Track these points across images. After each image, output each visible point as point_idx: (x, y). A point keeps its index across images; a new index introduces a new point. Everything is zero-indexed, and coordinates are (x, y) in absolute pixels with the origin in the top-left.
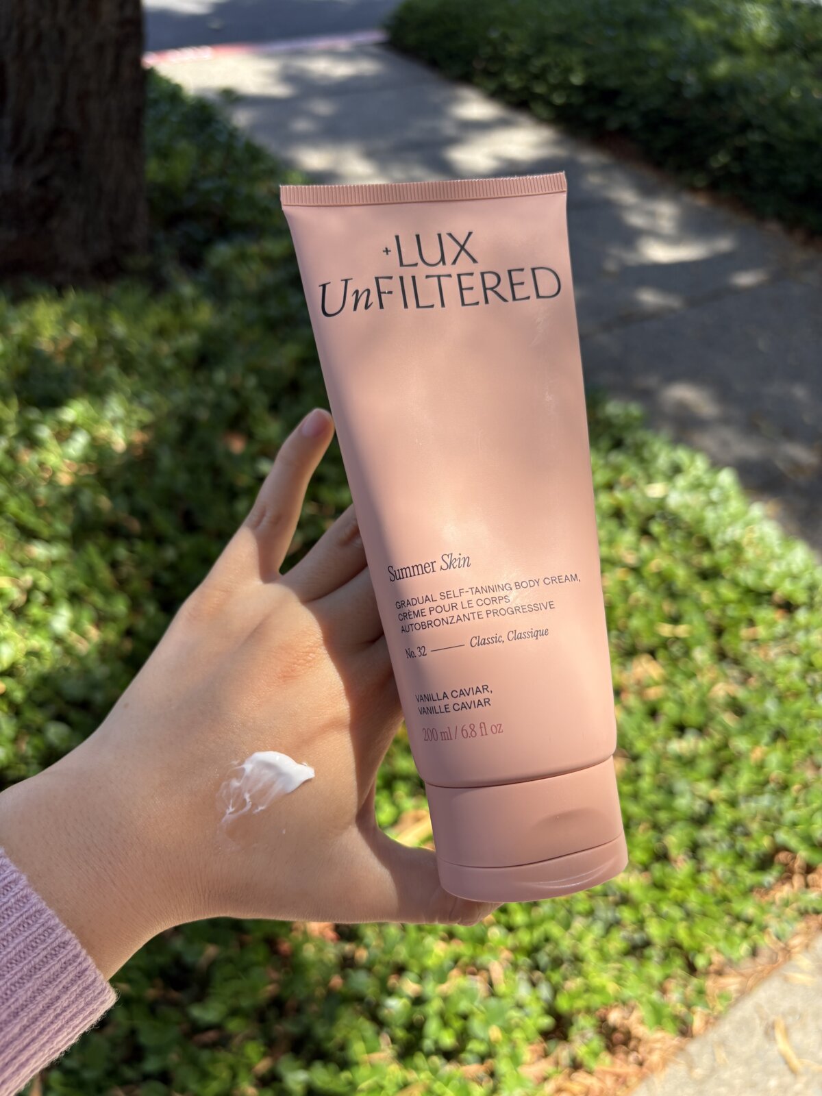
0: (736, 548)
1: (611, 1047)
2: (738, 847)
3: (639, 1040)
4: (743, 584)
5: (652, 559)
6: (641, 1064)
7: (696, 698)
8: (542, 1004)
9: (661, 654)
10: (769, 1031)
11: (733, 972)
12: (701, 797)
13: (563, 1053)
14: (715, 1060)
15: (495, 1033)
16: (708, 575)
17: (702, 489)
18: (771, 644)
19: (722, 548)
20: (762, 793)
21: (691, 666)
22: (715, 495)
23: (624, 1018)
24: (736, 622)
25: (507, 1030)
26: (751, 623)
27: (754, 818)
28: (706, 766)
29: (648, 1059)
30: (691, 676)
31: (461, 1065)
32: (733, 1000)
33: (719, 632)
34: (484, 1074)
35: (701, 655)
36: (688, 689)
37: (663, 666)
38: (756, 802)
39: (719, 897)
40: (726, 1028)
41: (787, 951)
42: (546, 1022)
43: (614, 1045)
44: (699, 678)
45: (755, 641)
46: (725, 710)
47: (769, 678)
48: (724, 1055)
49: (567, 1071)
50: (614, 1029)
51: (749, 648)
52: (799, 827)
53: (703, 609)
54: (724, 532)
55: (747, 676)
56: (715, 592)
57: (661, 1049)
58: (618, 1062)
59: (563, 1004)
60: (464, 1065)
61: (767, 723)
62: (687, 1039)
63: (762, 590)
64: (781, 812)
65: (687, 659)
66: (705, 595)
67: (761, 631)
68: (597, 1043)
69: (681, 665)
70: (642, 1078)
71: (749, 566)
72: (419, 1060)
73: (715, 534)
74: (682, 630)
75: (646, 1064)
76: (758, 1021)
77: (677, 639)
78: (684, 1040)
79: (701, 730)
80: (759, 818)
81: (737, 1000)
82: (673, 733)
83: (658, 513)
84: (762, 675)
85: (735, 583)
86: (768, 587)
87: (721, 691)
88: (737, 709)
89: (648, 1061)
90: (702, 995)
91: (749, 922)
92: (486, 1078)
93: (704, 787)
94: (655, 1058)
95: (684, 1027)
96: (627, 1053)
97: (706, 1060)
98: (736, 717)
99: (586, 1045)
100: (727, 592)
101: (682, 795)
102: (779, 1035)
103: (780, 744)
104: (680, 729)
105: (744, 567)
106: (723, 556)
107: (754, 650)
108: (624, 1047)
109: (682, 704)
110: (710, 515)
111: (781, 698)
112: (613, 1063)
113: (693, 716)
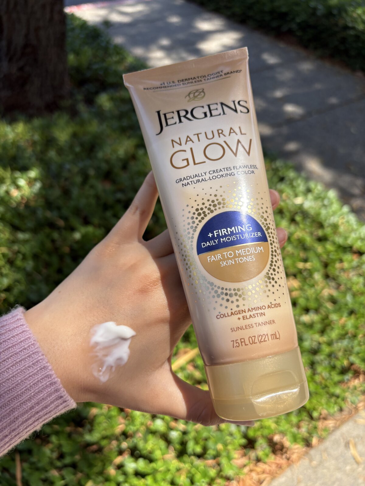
0: (335, 227)
1: (274, 452)
2: (332, 363)
3: (287, 449)
4: (337, 243)
5: (295, 232)
6: (288, 459)
7: (314, 296)
8: (241, 433)
9: (299, 276)
10: (347, 445)
11: (331, 418)
12: (315, 341)
13: (253, 454)
14: (322, 458)
15: (220, 446)
16: (322, 240)
17: (320, 199)
18: (351, 270)
19: (328, 227)
20: (344, 339)
21: (312, 282)
22: (326, 202)
23: (281, 439)
24: (334, 261)
25: (226, 445)
26: (341, 261)
27: (340, 350)
28: (318, 326)
29: (291, 457)
30: (313, 286)
31: (205, 460)
32: (331, 431)
33: (326, 265)
34: (215, 464)
35: (318, 276)
36: (310, 292)
37: (300, 282)
38: (342, 343)
39: (323, 386)
40: (327, 444)
41: (356, 409)
42: (243, 441)
43: (276, 451)
44: (316, 287)
45: (343, 270)
46: (327, 302)
47: (348, 286)
48: (326, 455)
49: (254, 462)
50: (276, 444)
51: (340, 273)
52: (360, 354)
53: (318, 256)
54: (329, 219)
55: (338, 286)
56: (325, 248)
57: (297, 452)
58: (278, 458)
59: (251, 433)
60: (207, 460)
61: (347, 307)
62: (310, 448)
63: (346, 246)
64: (352, 347)
65: (311, 279)
66: (320, 249)
67: (346, 265)
68: (268, 450)
69: (307, 281)
70: (289, 465)
71: (340, 235)
72: (186, 458)
73: (325, 220)
74: (308, 265)
75: (291, 459)
76: (342, 440)
77: (306, 269)
78: (308, 449)
79: (317, 311)
80: (342, 350)
81: (333, 431)
82: (304, 312)
83: (299, 211)
84: (346, 284)
85: (334, 243)
86: (349, 245)
87: (326, 292)
88: (333, 301)
89: (292, 458)
90: (316, 429)
91: (338, 397)
92: (217, 466)
93: (317, 337)
94: (294, 457)
95: (308, 444)
96: (282, 454)
97: (318, 457)
98: (332, 304)
99: (263, 451)
100: (329, 247)
101: (306, 340)
102: (351, 446)
103: (353, 316)
104: (307, 310)
105: (339, 235)
106: (328, 231)
107: (342, 274)
108: (281, 451)
109: (307, 299)
110: (323, 212)
111: (354, 295)
112: (275, 459)
113: (312, 305)
